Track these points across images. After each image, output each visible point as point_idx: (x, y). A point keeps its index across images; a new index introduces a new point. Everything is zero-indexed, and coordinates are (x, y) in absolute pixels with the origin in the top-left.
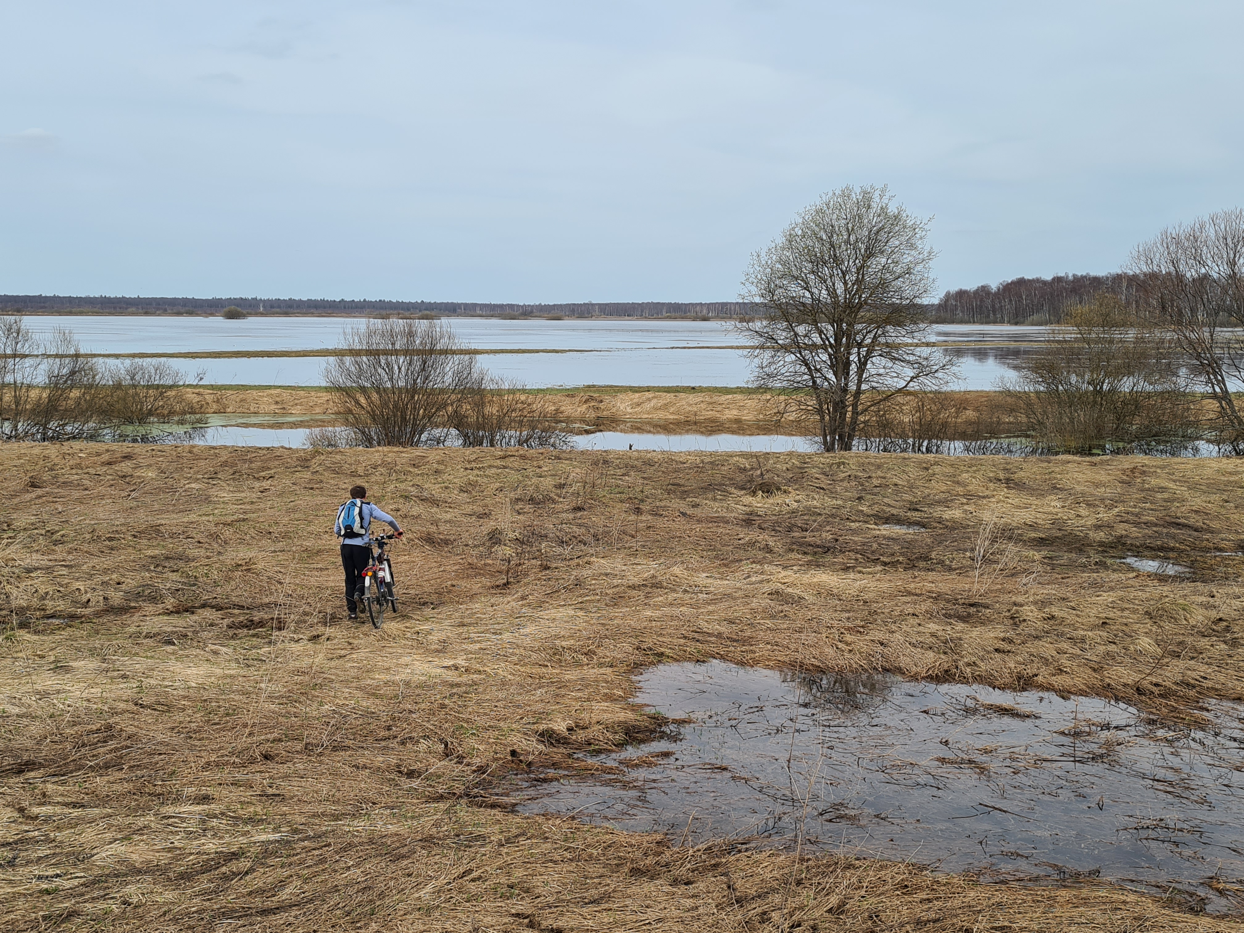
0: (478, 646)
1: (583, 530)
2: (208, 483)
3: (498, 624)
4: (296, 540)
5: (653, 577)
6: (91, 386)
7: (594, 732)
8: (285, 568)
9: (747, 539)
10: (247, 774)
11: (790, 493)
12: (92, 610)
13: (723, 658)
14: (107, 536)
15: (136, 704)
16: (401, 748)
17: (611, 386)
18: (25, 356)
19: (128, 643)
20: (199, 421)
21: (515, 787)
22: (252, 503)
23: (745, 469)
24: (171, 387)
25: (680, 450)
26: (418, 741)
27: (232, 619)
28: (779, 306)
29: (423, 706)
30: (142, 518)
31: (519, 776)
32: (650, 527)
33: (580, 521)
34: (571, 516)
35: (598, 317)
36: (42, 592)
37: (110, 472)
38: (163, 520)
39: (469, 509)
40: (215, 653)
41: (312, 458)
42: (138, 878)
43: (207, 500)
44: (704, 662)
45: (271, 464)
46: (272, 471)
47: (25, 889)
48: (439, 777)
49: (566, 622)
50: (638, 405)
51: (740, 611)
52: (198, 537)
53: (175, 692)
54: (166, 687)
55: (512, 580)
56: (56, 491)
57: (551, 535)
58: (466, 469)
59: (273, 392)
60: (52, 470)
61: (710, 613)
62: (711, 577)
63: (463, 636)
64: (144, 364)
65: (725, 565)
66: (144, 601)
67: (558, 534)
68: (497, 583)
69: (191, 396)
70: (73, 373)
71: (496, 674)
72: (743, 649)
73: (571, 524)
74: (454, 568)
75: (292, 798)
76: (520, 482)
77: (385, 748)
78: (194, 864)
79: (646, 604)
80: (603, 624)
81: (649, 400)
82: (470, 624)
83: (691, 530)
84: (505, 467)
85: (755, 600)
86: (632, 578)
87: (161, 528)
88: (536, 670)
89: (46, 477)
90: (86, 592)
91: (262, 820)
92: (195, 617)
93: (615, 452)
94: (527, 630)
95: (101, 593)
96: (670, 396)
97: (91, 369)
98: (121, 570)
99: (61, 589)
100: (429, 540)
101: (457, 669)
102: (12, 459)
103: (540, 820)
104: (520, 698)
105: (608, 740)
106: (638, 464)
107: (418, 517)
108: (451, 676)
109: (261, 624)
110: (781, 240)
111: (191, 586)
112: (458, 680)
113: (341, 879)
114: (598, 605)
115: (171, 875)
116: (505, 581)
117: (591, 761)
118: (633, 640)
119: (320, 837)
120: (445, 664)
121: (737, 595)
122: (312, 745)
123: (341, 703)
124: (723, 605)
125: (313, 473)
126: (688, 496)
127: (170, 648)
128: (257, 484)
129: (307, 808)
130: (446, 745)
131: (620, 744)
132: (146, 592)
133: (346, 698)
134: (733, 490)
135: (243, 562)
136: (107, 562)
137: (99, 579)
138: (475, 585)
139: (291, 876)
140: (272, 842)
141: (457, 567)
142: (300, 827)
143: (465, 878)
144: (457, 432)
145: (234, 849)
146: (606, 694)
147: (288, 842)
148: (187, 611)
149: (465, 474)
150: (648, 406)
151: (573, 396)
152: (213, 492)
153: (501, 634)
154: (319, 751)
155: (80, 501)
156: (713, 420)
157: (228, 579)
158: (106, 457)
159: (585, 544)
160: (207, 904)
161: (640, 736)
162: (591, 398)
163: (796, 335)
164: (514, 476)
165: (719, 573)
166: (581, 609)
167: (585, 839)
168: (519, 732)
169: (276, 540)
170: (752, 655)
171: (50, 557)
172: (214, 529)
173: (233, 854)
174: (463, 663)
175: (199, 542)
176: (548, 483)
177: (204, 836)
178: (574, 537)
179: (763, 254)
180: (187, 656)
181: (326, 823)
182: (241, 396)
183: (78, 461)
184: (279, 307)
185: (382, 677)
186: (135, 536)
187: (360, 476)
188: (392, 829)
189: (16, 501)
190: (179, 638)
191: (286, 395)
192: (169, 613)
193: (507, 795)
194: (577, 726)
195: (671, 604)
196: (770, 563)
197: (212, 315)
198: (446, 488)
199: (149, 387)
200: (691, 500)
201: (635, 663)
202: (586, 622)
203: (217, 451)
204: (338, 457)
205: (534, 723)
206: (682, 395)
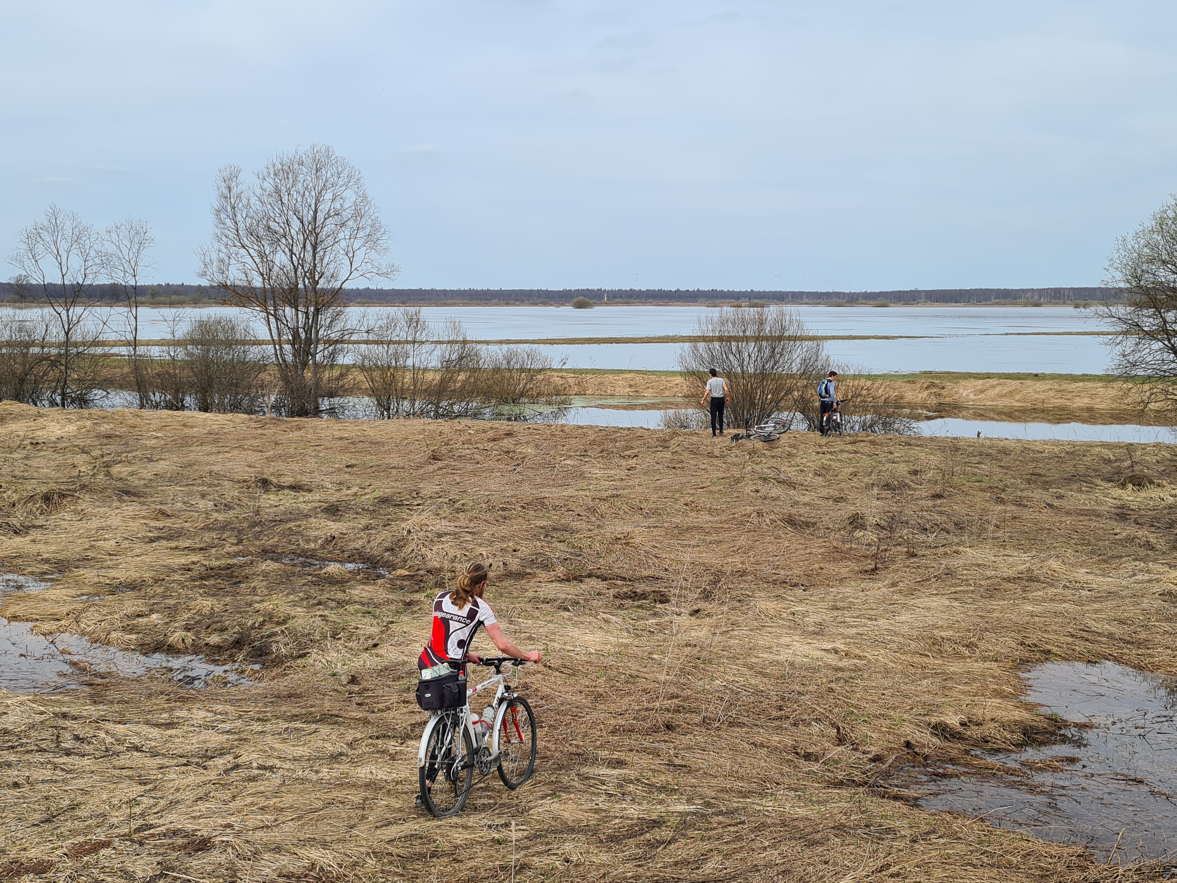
0: (854, 631)
1: (944, 518)
2: (581, 460)
3: (872, 609)
4: (665, 517)
5: (1029, 570)
6: (475, 370)
7: (989, 729)
8: (660, 543)
9: (1124, 534)
10: (653, 743)
11: (1164, 486)
12: (494, 574)
13: (1117, 660)
14: (501, 506)
15: (545, 666)
16: (794, 729)
17: (948, 373)
18: (423, 343)
19: (529, 607)
20: (563, 402)
21: (914, 780)
22: (622, 480)
23: (1109, 461)
24: (540, 371)
25: (1035, 439)
26: (810, 724)
27: (617, 590)
28: (1146, 291)
29: (810, 688)
30: (527, 491)
31: (917, 769)
32: (1015, 518)
33: (940, 509)
34: (930, 503)
35: (924, 304)
36: (451, 555)
37: (496, 447)
38: (545, 492)
39: (825, 492)
40: (607, 621)
41: (671, 439)
42: (573, 836)
43: (582, 476)
44: (1095, 662)
45: (634, 444)
46: (636, 451)
47: (479, 837)
48: (836, 762)
49: (942, 612)
50: (982, 392)
51: (1130, 611)
52: (578, 510)
53: (578, 657)
54: (569, 651)
55: (879, 565)
56: (453, 464)
57: (913, 522)
58: (818, 453)
59: (627, 376)
60: (447, 444)
61: (1096, 611)
62: (1091, 573)
63: (839, 619)
64: (519, 350)
65: (1105, 561)
66: (538, 568)
67: (919, 521)
68: (866, 568)
69: (556, 380)
70: (461, 358)
71: (877, 660)
72: (1140, 652)
73: (931, 511)
74: (820, 551)
75: (698, 770)
76: (875, 467)
77: (779, 727)
78: (620, 828)
79: (1024, 598)
80: (981, 616)
81: (993, 387)
82: (843, 608)
83: (1061, 522)
84: (856, 452)
85: (1146, 601)
86: (1006, 570)
87: (545, 501)
88: (916, 659)
89: (444, 450)
90: (488, 557)
91: (673, 790)
92: (583, 586)
93: (964, 439)
94: (903, 618)
95: (501, 559)
96: (1015, 384)
97: (476, 355)
98: (516, 538)
99: (467, 553)
100: (791, 521)
101: (836, 652)
102: (414, 434)
103: (948, 817)
104: (906, 687)
105: (1006, 739)
106: (993, 452)
107: (777, 499)
108: (832, 660)
109: (644, 596)
110: (1150, 223)
111: (577, 556)
112: (840, 664)
113: (760, 858)
114: (973, 596)
115: (603, 837)
116: (873, 566)
117: (990, 760)
118: (1016, 635)
119: (732, 813)
120: (825, 647)
121: (1123, 593)
122: (710, 719)
123: (731, 679)
124: (1110, 604)
125: (673, 453)
126: (1051, 487)
127: (566, 614)
128: (624, 463)
129: (714, 782)
130: (838, 729)
131: (1019, 744)
132: (540, 560)
133: (734, 675)
134: (1099, 482)
135: (622, 536)
136: (503, 530)
137: (498, 545)
138: (843, 569)
139: (712, 850)
140: (688, 814)
141: (823, 550)
142: (712, 801)
143: (884, 873)
144: (802, 416)
145: (654, 817)
146: (995, 690)
147: (704, 815)
148: (575, 579)
149: (817, 457)
150: (992, 393)
151: (913, 382)
152: (585, 468)
153: (876, 620)
154: (717, 725)
155: (474, 473)
156: (1062, 409)
157: (609, 552)
158: (491, 434)
159: (948, 532)
160: (640, 870)
161: (1040, 738)
162: (933, 385)
163: (1165, 321)
164: (866, 462)
165: (1100, 569)
166: (956, 599)
167: (1001, 845)
168: (911, 723)
169: (647, 516)
170: (1151, 660)
171: (456, 524)
172: (591, 504)
173: (654, 821)
174: (842, 647)
175: (579, 515)
176: (902, 469)
177: (624, 800)
178: (936, 524)
179: (1130, 238)
180: (582, 623)
181: (735, 800)
182: (599, 380)
183: (469, 437)
184: (621, 297)
185: (765, 655)
186: (523, 508)
187: (716, 457)
188: (802, 812)
189: (422, 471)
190: (572, 605)
191: (639, 379)
192: (561, 581)
193: (907, 787)
194: (970, 722)
195: (1052, 600)
196: (1155, 561)
197: (563, 305)
198: (802, 471)
199: (522, 370)
200: (1054, 490)
201: (1020, 660)
202: (963, 613)
203: (584, 430)
204: (695, 438)
205: (924, 715)
206: (1028, 382)
